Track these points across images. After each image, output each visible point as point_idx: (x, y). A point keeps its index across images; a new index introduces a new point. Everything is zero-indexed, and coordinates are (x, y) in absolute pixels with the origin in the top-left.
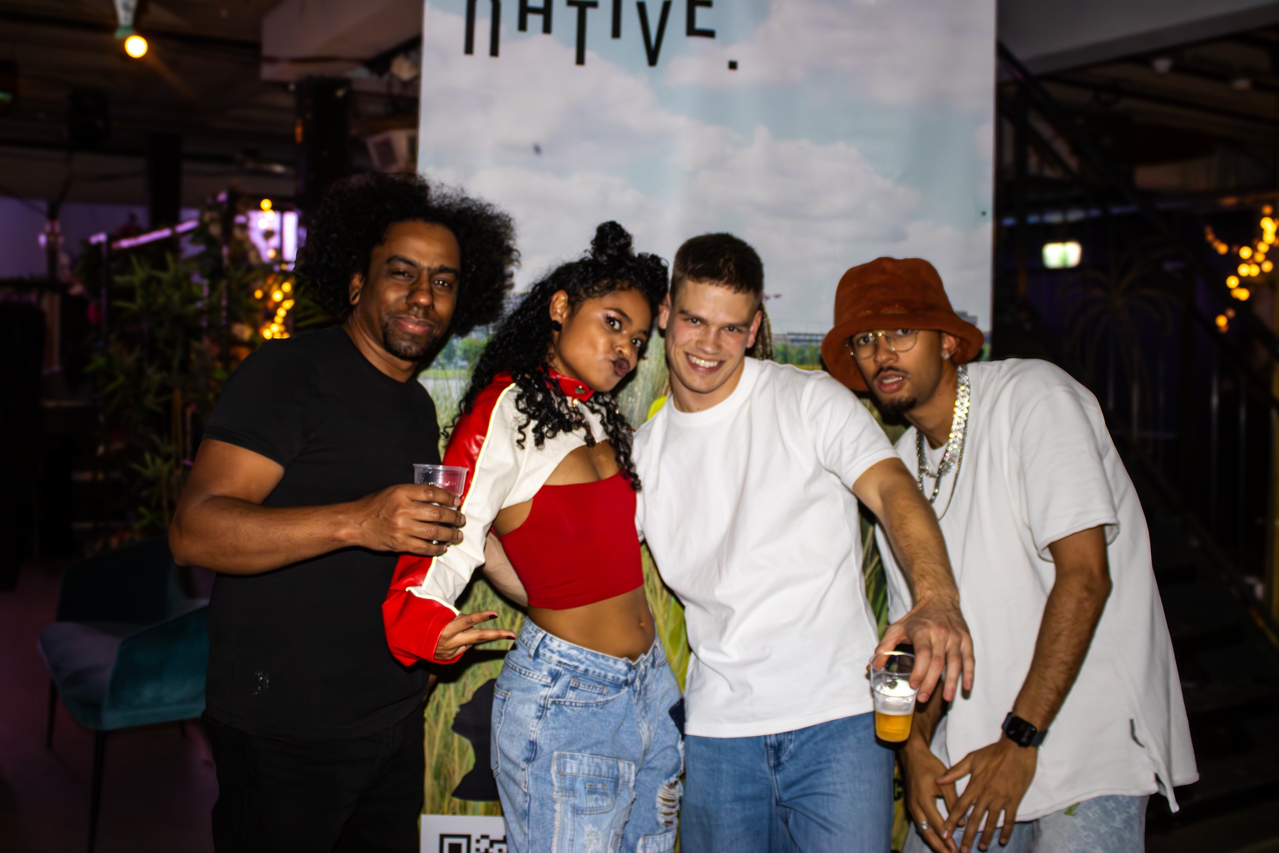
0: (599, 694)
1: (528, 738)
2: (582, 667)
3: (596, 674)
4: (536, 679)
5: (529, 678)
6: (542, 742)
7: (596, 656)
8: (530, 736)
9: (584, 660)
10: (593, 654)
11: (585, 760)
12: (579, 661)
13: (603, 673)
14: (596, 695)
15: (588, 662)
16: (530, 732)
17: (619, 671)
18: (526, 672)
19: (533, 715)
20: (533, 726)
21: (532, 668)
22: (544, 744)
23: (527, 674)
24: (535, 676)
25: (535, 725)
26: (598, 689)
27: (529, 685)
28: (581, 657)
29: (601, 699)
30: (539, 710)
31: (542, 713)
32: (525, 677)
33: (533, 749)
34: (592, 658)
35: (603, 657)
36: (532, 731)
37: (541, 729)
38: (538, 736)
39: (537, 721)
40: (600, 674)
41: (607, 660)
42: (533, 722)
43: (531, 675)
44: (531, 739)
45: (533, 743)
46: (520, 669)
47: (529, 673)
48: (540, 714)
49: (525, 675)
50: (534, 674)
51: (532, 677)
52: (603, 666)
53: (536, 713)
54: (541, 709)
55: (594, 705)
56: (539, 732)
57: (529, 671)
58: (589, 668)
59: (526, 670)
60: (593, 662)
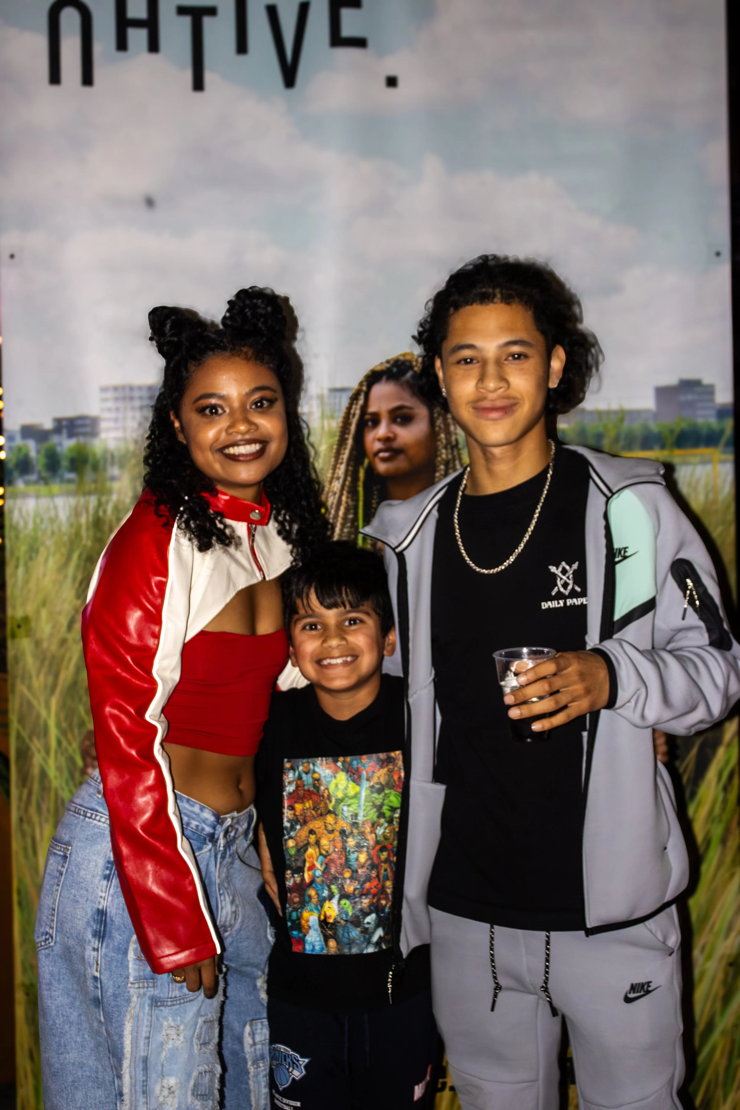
1: (96, 906)
4: (104, 823)
5: (95, 822)
6: (114, 911)
7: (181, 798)
8: (99, 903)
13: (185, 819)
16: (99, 899)
17: (204, 821)
18: (92, 814)
19: (100, 873)
20: (102, 891)
21: (100, 809)
22: (116, 914)
23: (94, 816)
24: (103, 820)
25: (104, 890)
27: (96, 830)
30: (107, 868)
31: (111, 871)
32: (91, 820)
33: (101, 920)
35: (188, 801)
36: (101, 897)
37: (112, 896)
38: (108, 904)
39: (105, 883)
41: (193, 806)
42: (102, 886)
43: (98, 818)
44: (100, 907)
45: (102, 913)
46: (84, 811)
47: (96, 815)
48: (108, 872)
49: (90, 818)
50: (101, 817)
51: (99, 821)
52: (187, 811)
53: (104, 871)
54: (110, 866)
56: (110, 899)
57: (95, 813)
59: (92, 812)
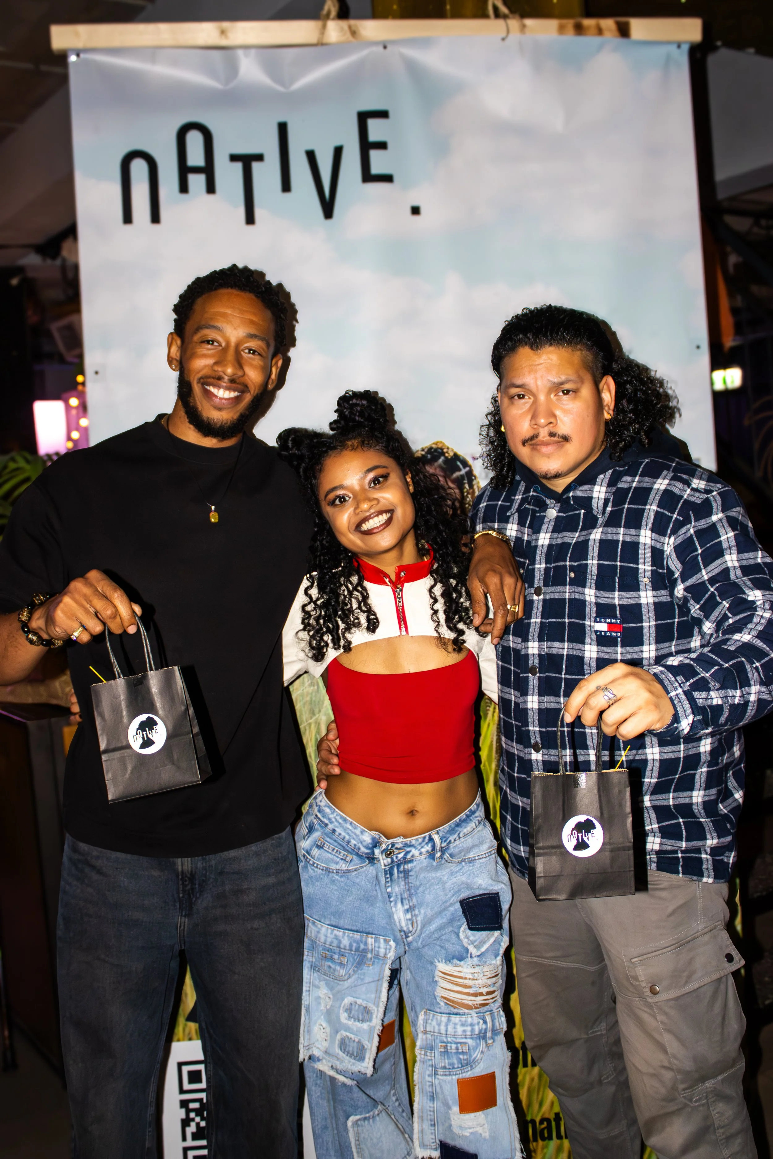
0: (342, 859)
2: (331, 826)
3: (341, 836)
7: (345, 820)
9: (333, 820)
10: (342, 817)
11: (323, 930)
12: (329, 819)
13: (347, 837)
14: (338, 859)
15: (336, 823)
17: (362, 842)
26: (342, 854)
28: (331, 816)
29: (344, 866)
34: (341, 821)
35: (351, 823)
40: (344, 838)
41: (355, 827)
52: (349, 832)
55: (335, 871)
58: (336, 829)
60: (340, 824)
